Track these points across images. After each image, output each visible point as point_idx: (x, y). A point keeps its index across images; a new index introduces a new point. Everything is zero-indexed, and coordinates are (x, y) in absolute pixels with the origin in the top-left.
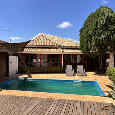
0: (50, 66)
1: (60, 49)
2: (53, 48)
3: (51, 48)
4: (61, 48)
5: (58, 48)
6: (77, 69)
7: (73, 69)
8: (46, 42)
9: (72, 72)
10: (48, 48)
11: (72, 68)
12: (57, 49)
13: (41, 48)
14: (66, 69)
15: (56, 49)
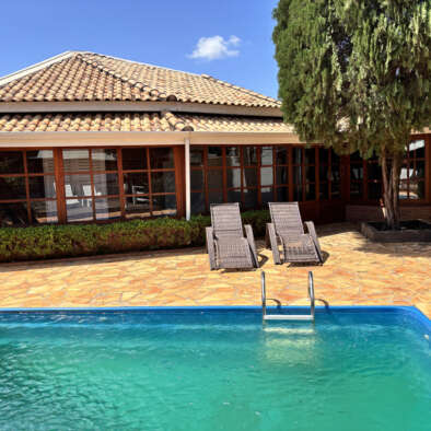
0: (118, 214)
1: (173, 120)
2: (132, 115)
3: (122, 115)
4: (177, 114)
5: (160, 115)
6: (271, 226)
7: (249, 227)
8: (92, 87)
9: (246, 241)
10: (104, 115)
11: (245, 222)
12: (155, 119)
13: (65, 115)
14: (209, 231)
15: (151, 119)
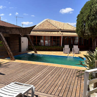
2: (55, 31)
3: (53, 31)
9: (69, 50)
10: (51, 31)
12: (58, 32)
13: (46, 31)
